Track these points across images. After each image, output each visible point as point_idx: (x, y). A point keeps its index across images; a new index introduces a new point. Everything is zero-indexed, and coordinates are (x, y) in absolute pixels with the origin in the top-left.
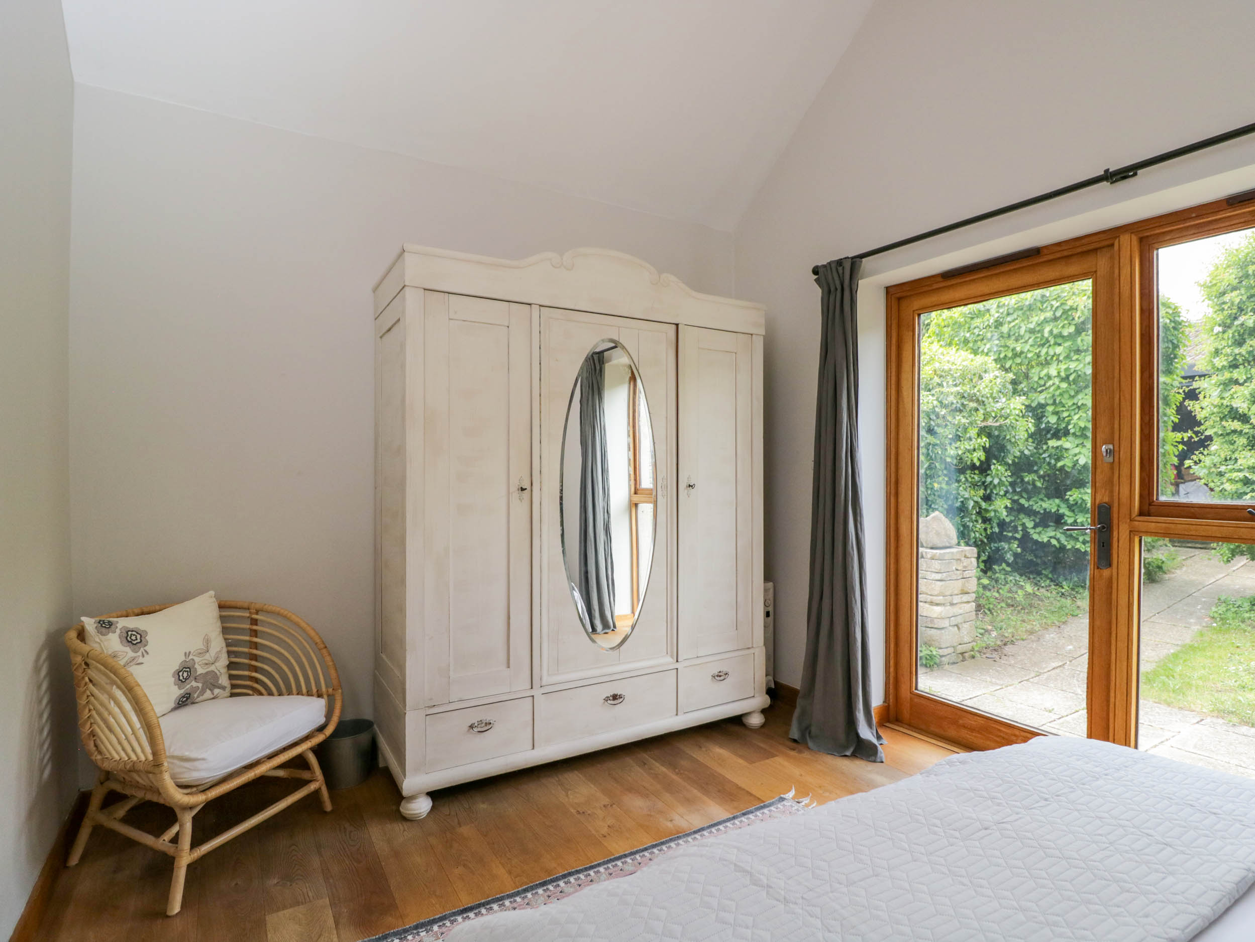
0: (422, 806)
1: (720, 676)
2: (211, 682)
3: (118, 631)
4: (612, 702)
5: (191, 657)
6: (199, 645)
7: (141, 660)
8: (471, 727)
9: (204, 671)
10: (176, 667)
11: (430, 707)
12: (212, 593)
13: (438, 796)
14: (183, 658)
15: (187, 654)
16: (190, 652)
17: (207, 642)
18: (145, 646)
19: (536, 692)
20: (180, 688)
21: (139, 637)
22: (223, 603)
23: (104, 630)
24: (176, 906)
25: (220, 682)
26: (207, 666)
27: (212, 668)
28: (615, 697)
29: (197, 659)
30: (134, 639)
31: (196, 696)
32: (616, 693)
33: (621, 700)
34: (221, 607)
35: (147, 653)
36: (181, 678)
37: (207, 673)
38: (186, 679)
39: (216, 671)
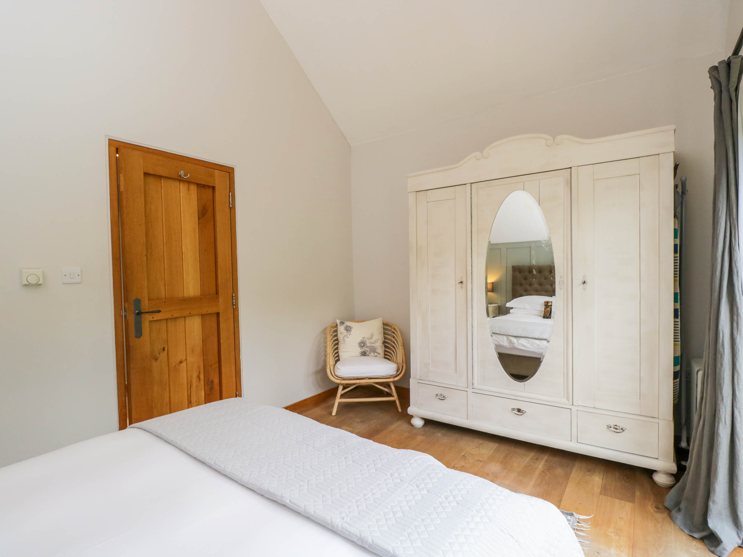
0: (418, 423)
1: (617, 429)
2: (373, 350)
3: (344, 326)
4: (517, 413)
5: (365, 339)
6: (368, 335)
7: (348, 336)
8: (437, 395)
9: (370, 345)
10: (359, 341)
11: (420, 380)
12: (381, 318)
13: (428, 422)
14: (362, 339)
15: (364, 338)
16: (365, 337)
17: (372, 335)
18: (350, 332)
19: (470, 391)
20: (361, 349)
21: (350, 328)
22: (385, 323)
23: (341, 325)
24: (334, 413)
25: (377, 351)
26: (371, 344)
27: (373, 345)
28: (519, 410)
29: (367, 340)
30: (348, 329)
31: (368, 353)
32: (520, 408)
33: (522, 414)
34: (384, 324)
35: (351, 334)
36: (361, 345)
37: (371, 346)
38: (363, 346)
39: (375, 346)
